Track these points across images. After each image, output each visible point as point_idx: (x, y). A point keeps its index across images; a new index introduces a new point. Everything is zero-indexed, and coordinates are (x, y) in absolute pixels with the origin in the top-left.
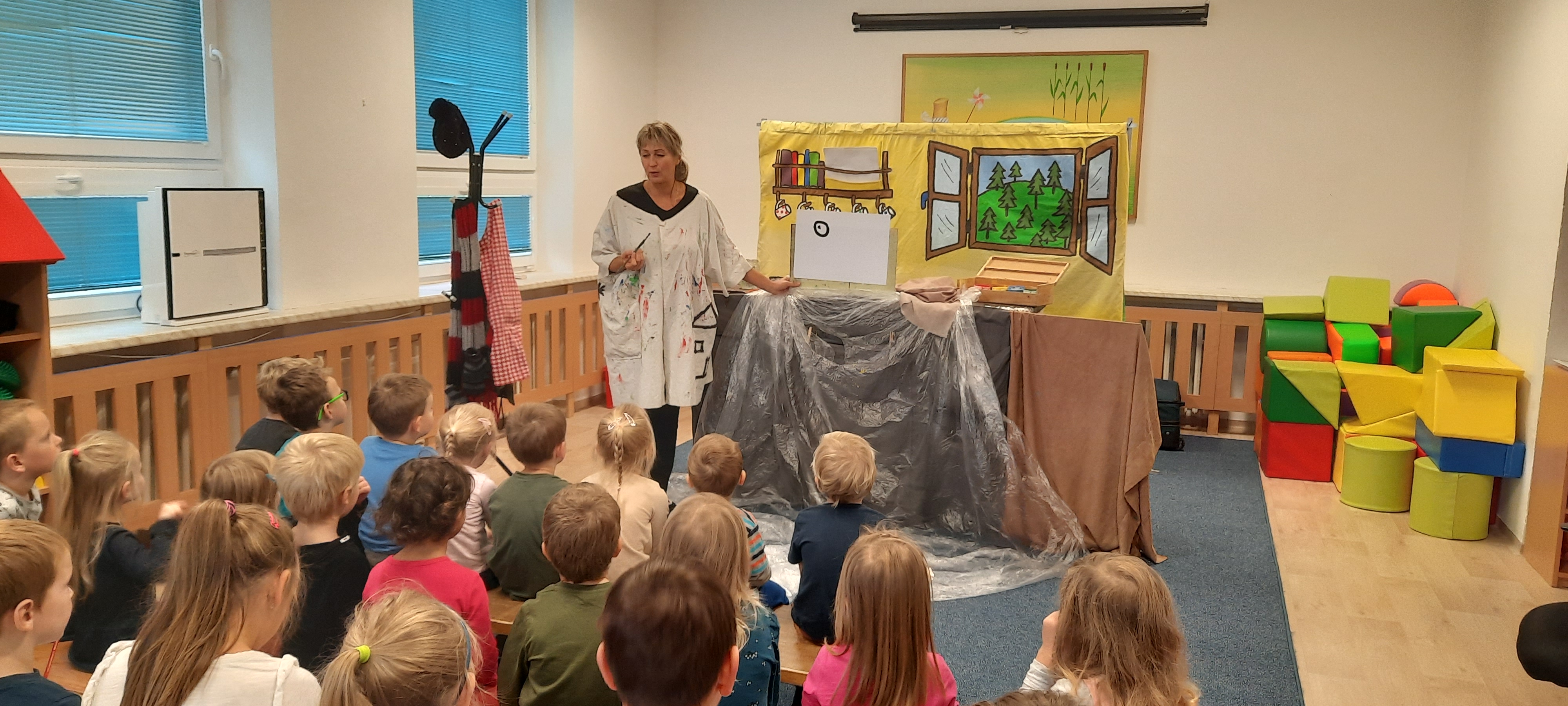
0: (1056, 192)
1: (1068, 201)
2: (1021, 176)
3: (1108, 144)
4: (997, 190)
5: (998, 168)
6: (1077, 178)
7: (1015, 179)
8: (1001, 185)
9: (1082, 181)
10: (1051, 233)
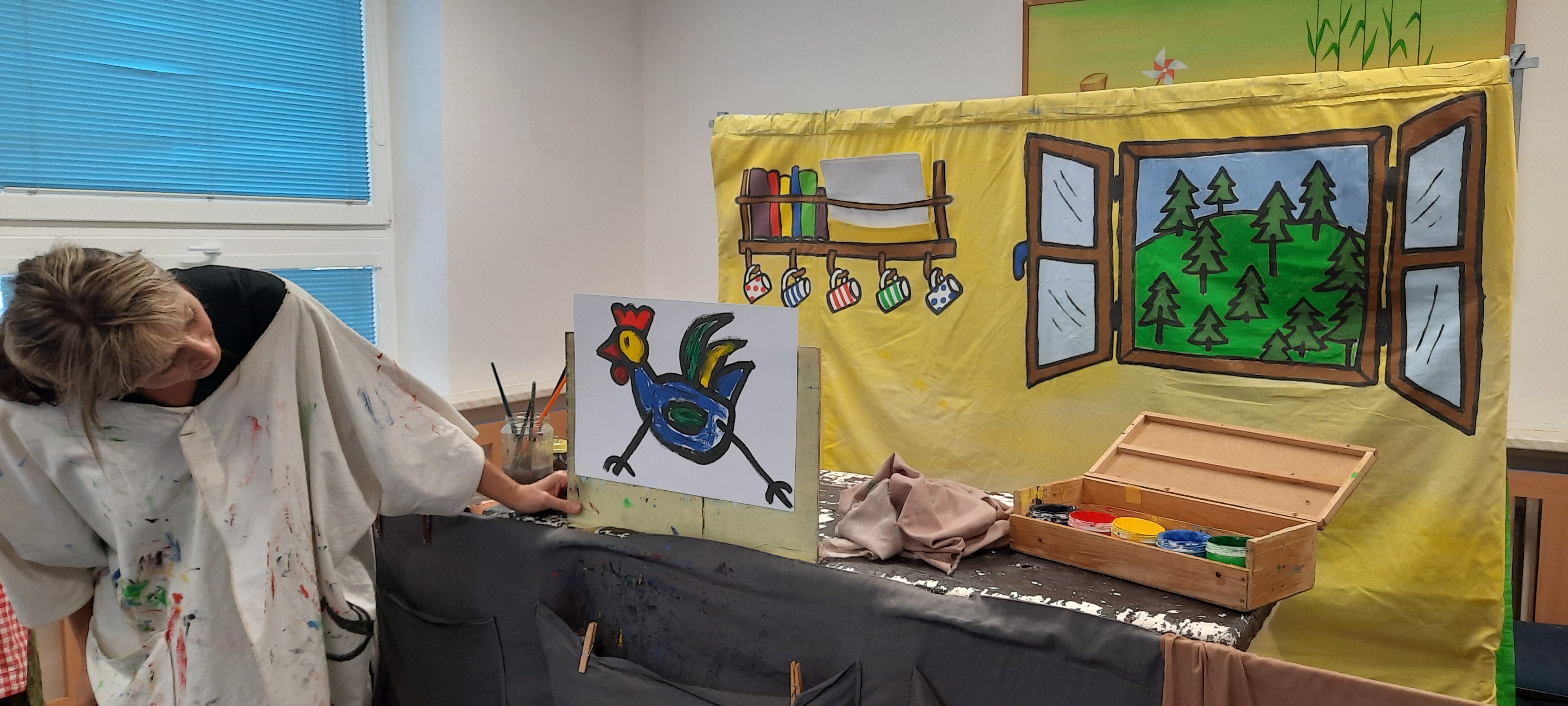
0: (1323, 235)
1: (1354, 255)
2: (1237, 200)
3: (1459, 112)
4: (1179, 234)
5: (1182, 186)
6: (1378, 199)
7: (1221, 209)
8: (1187, 223)
9: (1390, 205)
10: (1311, 329)
